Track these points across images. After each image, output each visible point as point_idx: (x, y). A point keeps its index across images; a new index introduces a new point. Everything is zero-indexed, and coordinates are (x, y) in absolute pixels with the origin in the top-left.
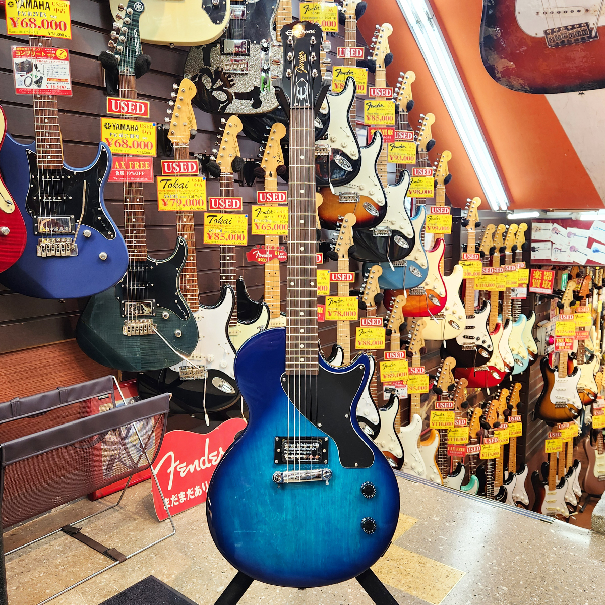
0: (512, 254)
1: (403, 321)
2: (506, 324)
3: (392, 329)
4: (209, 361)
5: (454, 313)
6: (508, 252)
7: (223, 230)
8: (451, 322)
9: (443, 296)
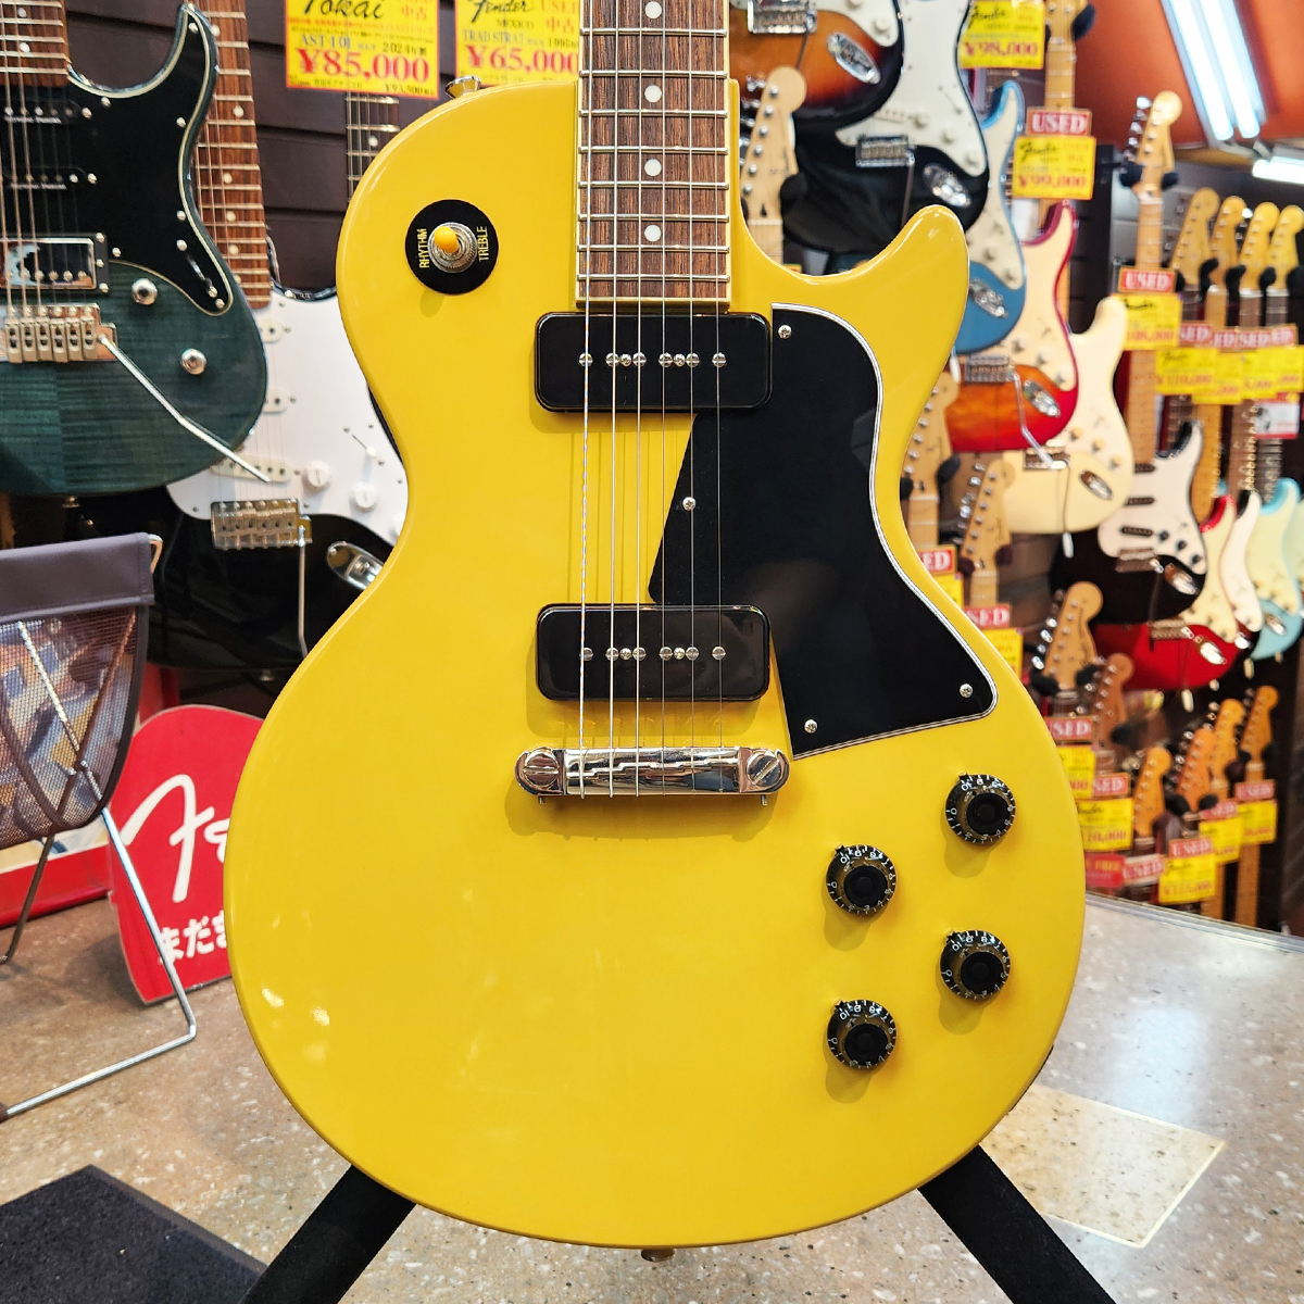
0: (1258, 295)
1: (947, 453)
2: (1242, 502)
3: (912, 478)
4: (313, 481)
5: (1096, 449)
6: (1248, 291)
7: (355, 40)
8: (1087, 477)
9: (1067, 386)
